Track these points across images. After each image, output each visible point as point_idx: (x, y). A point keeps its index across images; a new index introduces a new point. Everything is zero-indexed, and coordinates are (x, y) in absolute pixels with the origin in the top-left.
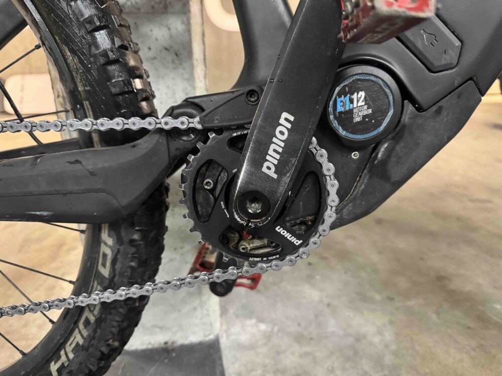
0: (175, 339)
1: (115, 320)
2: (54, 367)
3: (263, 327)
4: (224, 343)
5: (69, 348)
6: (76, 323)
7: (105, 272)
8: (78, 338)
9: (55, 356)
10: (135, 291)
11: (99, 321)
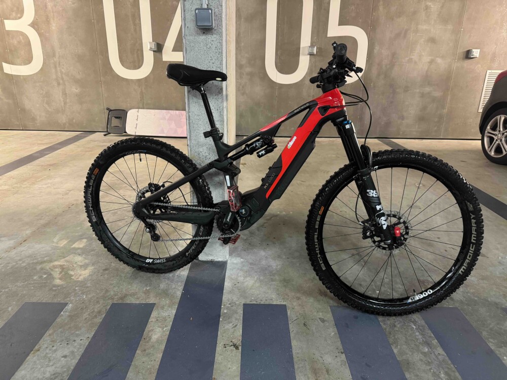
0: (214, 259)
1: (201, 244)
2: (187, 254)
3: (242, 260)
4: (229, 262)
5: (191, 250)
6: (193, 245)
7: (201, 234)
8: (193, 248)
9: (188, 251)
10: (206, 238)
11: (198, 244)
